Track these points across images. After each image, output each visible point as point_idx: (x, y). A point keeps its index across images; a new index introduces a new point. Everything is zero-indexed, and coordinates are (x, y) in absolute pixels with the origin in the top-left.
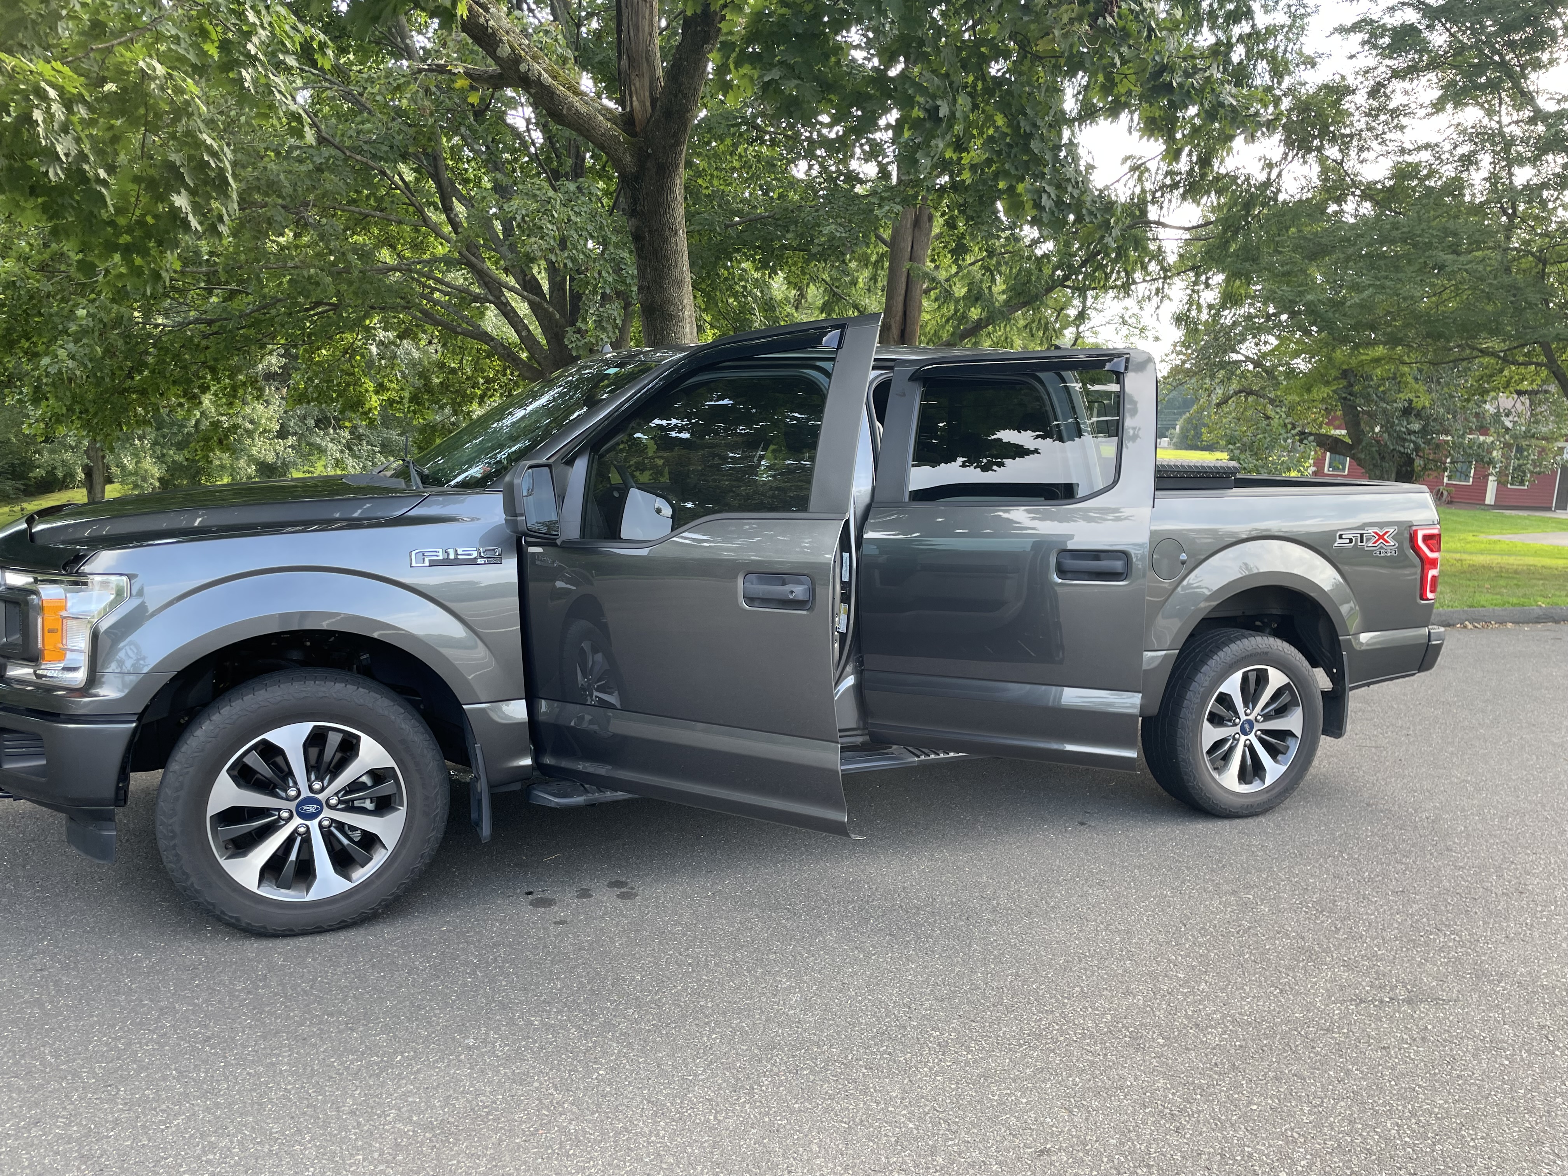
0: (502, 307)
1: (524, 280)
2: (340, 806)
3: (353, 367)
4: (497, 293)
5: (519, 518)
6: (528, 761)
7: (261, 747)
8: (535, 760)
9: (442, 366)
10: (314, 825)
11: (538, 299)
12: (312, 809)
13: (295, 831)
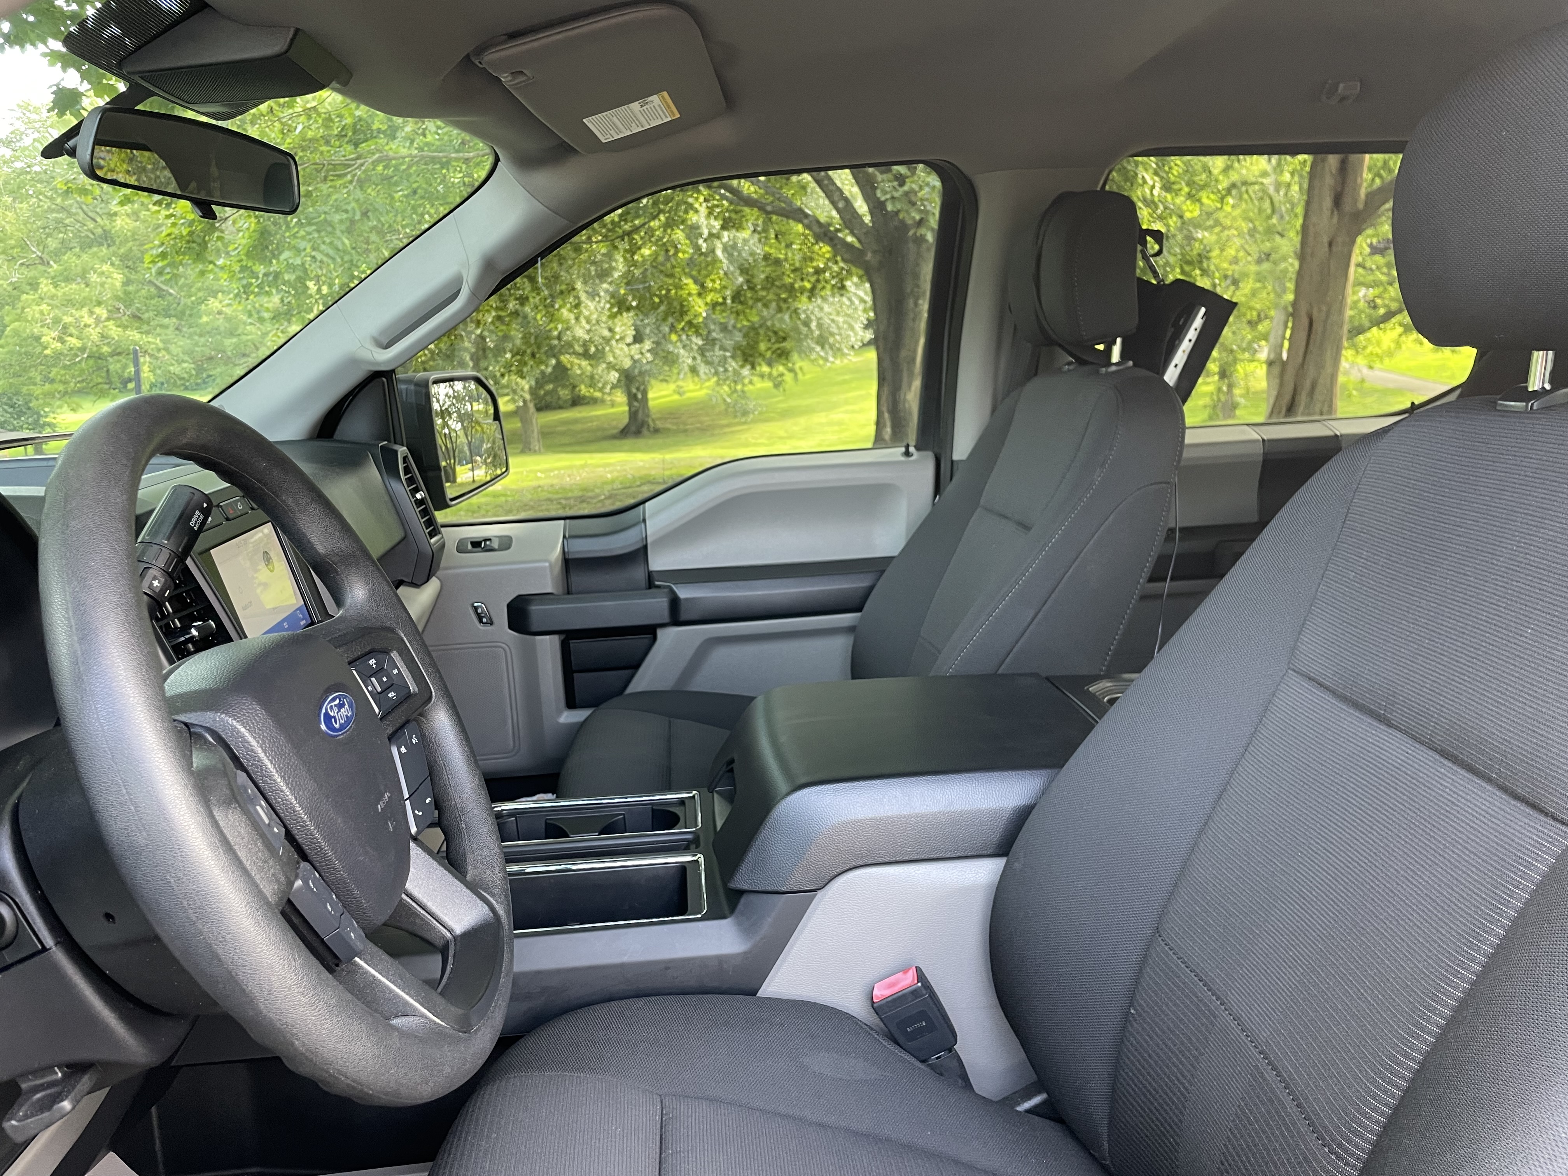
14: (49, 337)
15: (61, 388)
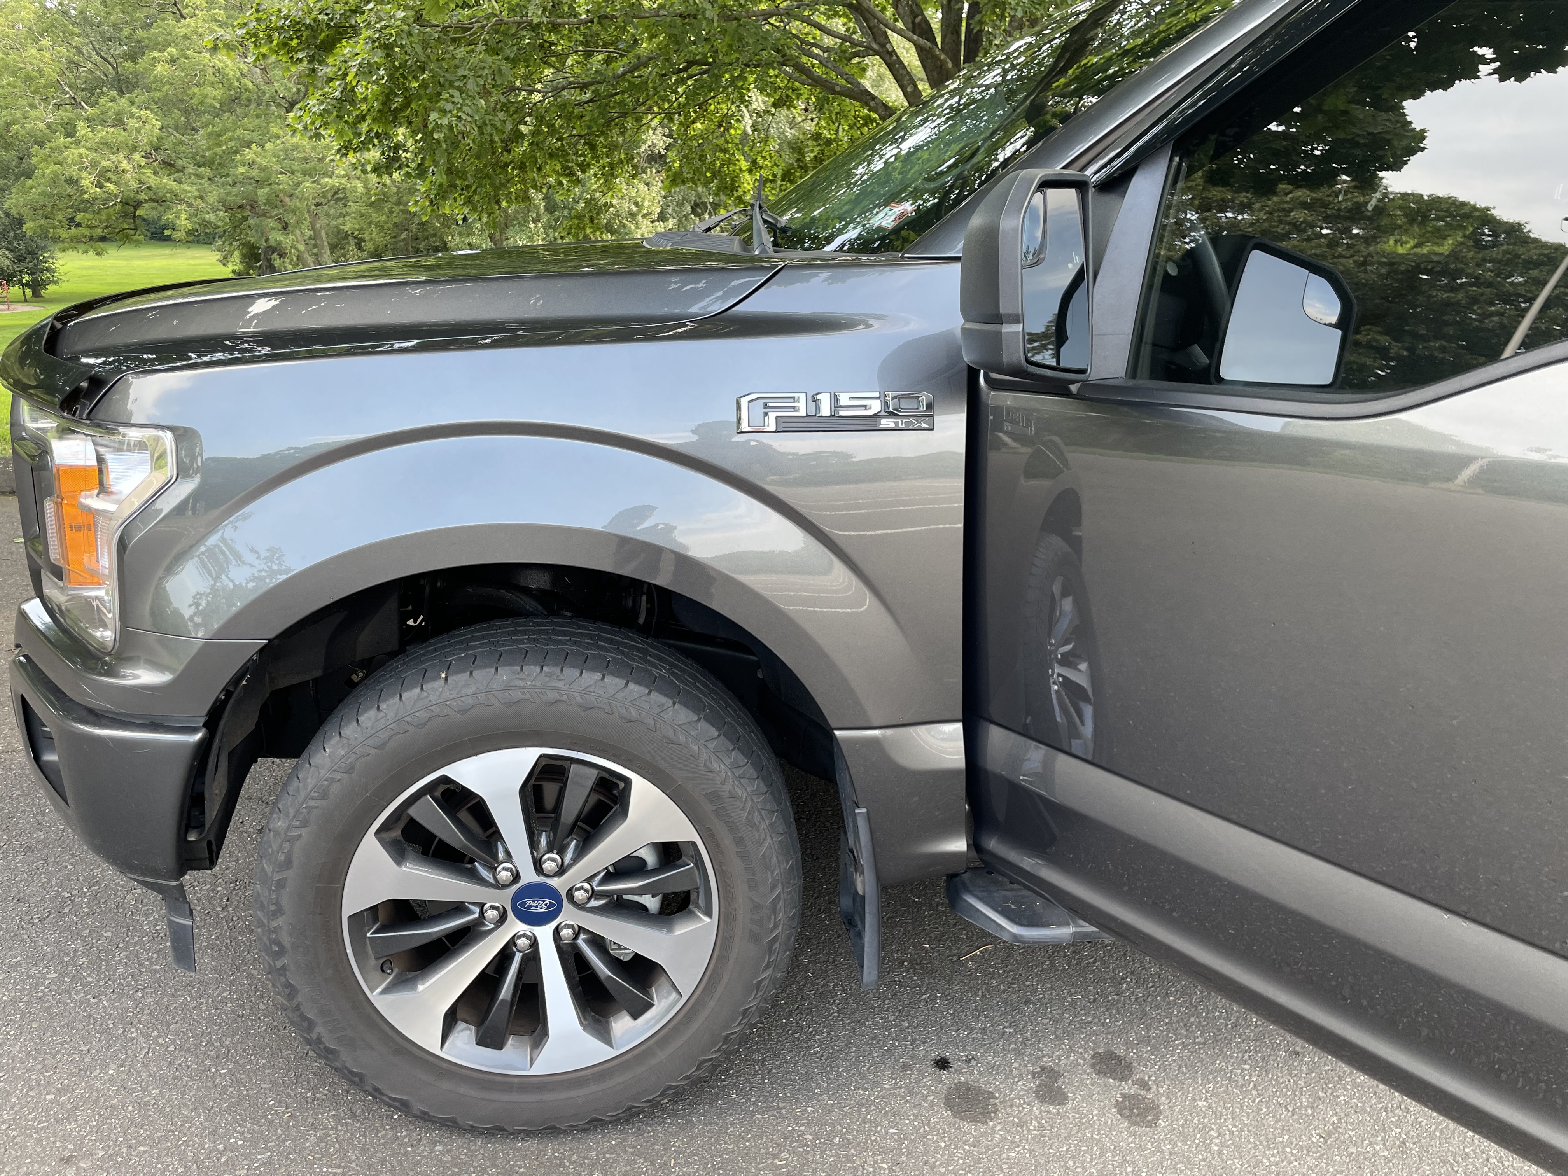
0: (887, 57)
1: (913, 23)
2: (594, 903)
3: (727, 142)
4: (882, 39)
5: (1007, 328)
6: (959, 845)
7: (442, 788)
8: (975, 845)
9: (817, 137)
10: (544, 934)
11: (928, 43)
12: (541, 906)
13: (512, 942)
14: (87, 180)
15: (87, 232)
